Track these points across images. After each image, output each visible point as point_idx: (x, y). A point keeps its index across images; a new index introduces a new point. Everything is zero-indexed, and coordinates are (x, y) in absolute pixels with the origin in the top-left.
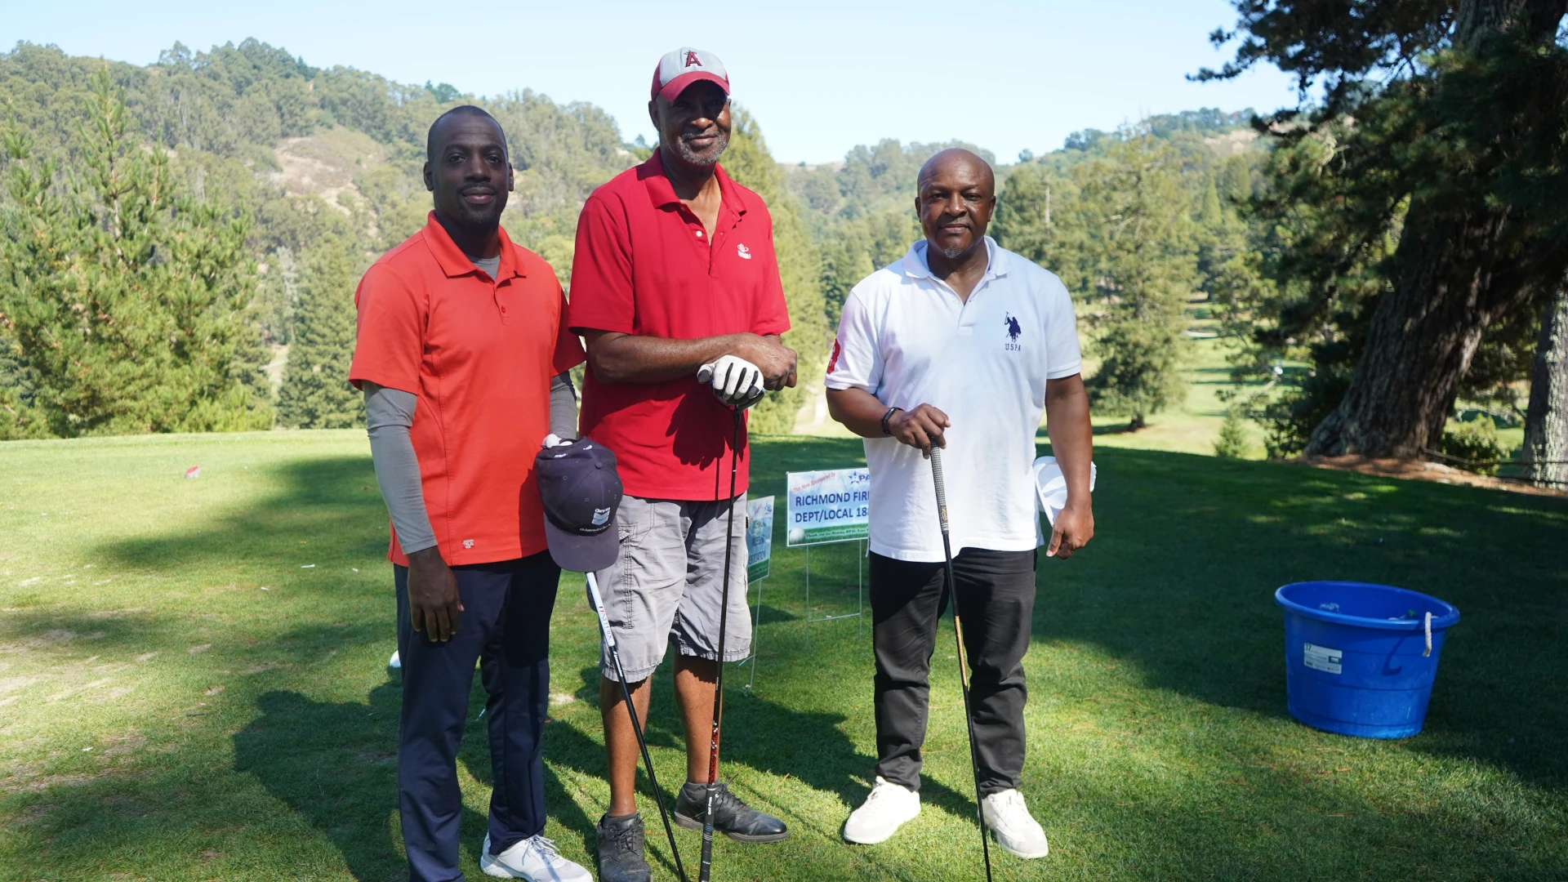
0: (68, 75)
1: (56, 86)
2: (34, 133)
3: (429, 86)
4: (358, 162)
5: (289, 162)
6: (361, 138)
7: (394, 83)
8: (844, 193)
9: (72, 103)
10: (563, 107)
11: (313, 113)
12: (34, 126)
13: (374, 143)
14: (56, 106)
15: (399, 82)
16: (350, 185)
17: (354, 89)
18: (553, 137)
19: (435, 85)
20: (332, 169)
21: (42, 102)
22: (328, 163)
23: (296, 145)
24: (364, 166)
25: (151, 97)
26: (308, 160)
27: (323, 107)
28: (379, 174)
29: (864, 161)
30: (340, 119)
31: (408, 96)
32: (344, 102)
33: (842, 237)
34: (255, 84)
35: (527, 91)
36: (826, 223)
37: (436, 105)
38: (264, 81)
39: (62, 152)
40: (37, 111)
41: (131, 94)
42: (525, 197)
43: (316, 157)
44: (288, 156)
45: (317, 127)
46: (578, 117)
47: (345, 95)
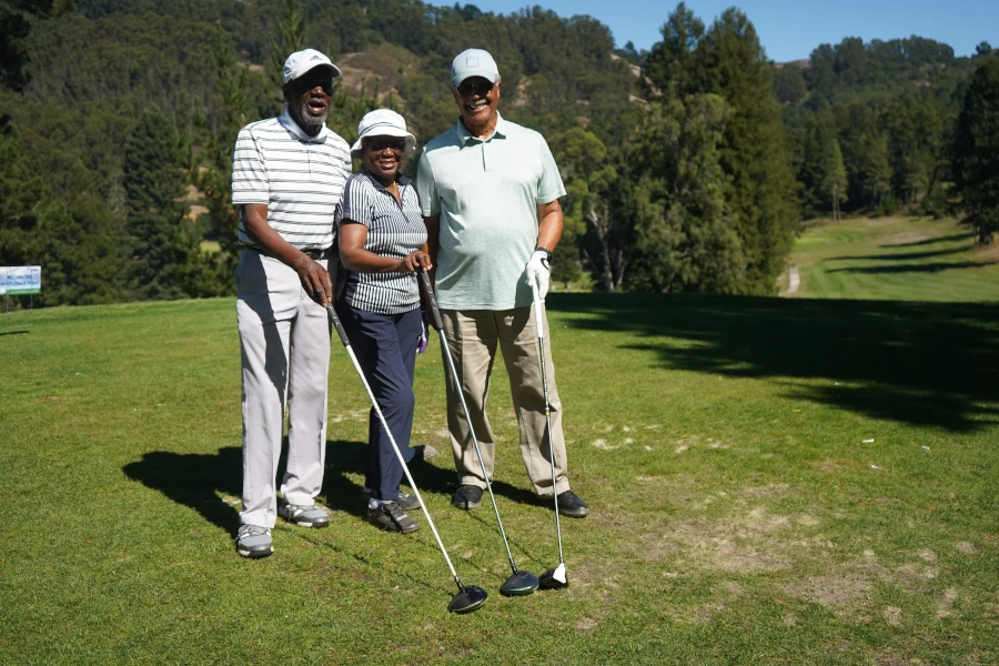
0: (186, 9)
1: (177, 18)
2: (162, 54)
3: (457, 6)
4: (400, 71)
5: (347, 73)
6: (403, 52)
7: (430, 6)
8: (809, 89)
9: (189, 31)
10: (566, 20)
11: (366, 33)
12: (161, 49)
13: (412, 56)
14: (178, 33)
15: (435, 5)
16: (393, 90)
17: (399, 13)
18: (557, 47)
19: (462, 6)
20: (380, 77)
21: (168, 32)
22: (377, 72)
23: (353, 59)
24: (405, 74)
25: (246, 24)
26: (360, 71)
27: (372, 27)
28: (415, 81)
29: (829, 58)
30: (388, 38)
31: (440, 16)
32: (390, 22)
33: (809, 125)
34: (323, 11)
35: (537, 8)
36: (792, 114)
37: (463, 23)
38: (330, 8)
39: (182, 69)
40: (165, 38)
41: (232, 22)
42: (533, 97)
43: (368, 68)
44: (347, 68)
45: (369, 44)
46: (578, 29)
47: (391, 17)
